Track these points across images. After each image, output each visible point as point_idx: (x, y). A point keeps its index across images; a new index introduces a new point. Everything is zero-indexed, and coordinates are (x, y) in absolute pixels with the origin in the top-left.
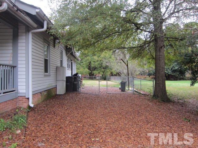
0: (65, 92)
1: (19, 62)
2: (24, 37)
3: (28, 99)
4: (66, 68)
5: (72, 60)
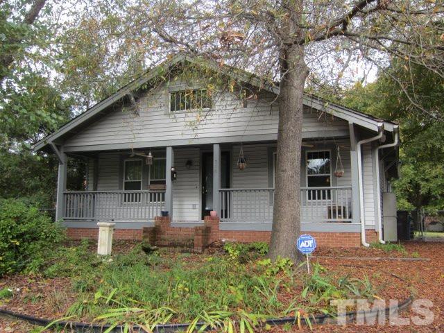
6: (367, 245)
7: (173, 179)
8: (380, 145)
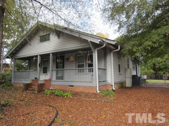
0: (132, 86)
1: (107, 67)
2: (109, 57)
3: (112, 85)
4: (132, 70)
5: (136, 64)
6: (98, 92)
7: (39, 66)
8: (113, 50)
